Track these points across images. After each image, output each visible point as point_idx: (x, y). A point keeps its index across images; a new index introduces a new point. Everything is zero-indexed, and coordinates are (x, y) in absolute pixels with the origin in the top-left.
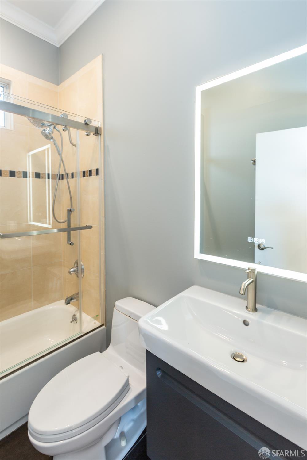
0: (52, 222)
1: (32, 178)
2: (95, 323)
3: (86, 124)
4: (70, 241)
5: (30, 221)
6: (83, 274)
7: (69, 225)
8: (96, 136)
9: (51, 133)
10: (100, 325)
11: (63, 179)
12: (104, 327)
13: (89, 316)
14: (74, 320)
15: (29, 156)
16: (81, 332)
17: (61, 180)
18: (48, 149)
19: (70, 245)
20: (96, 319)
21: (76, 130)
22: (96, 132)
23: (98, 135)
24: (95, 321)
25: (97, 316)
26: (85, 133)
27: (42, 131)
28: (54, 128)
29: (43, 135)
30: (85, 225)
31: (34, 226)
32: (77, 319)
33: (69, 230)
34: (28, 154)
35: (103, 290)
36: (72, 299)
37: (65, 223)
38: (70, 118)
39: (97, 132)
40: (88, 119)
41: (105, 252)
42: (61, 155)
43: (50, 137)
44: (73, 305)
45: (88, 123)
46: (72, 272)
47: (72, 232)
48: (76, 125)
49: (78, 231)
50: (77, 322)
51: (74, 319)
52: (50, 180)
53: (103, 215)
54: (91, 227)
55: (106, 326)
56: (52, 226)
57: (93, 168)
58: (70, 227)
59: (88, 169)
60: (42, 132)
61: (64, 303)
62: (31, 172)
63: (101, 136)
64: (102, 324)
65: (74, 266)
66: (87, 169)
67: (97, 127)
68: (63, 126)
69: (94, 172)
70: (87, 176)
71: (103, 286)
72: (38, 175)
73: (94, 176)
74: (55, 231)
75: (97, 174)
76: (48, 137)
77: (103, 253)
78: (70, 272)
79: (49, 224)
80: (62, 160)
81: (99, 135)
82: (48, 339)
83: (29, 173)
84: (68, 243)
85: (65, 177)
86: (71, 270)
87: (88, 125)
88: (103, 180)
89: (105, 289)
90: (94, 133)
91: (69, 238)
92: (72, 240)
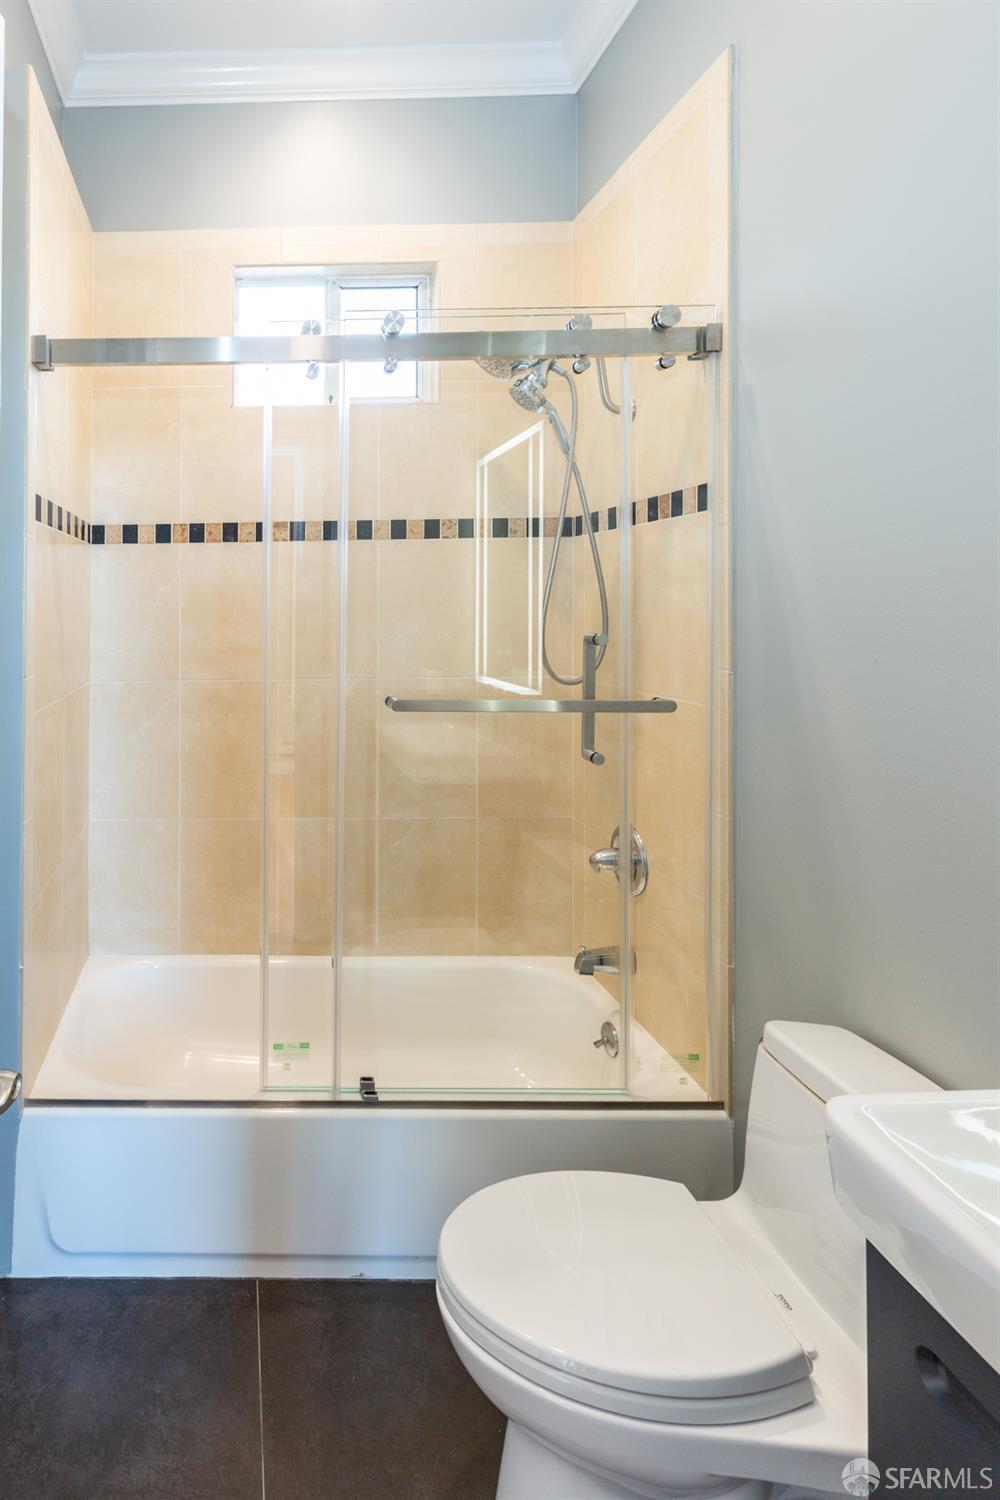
0: (544, 679)
1: (489, 537)
2: (683, 1081)
3: (660, 328)
4: (593, 750)
5: (481, 673)
6: (643, 881)
7: (590, 692)
8: (700, 362)
9: (538, 385)
10: (706, 1100)
11: (579, 532)
12: (722, 1114)
13: (661, 1048)
14: (608, 1041)
15: (482, 468)
16: (625, 1089)
17: (574, 538)
18: (536, 437)
19: (590, 763)
20: (688, 1070)
21: (623, 358)
22: (698, 348)
23: (707, 356)
24: (685, 1075)
25: (695, 1057)
26: (654, 360)
27: (512, 386)
28: (550, 367)
29: (515, 398)
30: (648, 697)
31: (490, 688)
32: (617, 1042)
33: (589, 707)
34: (479, 464)
35: (720, 962)
36: (601, 962)
37: (578, 685)
38: (599, 324)
39: (704, 345)
40: (664, 308)
41: (733, 813)
42: (570, 452)
43: (537, 400)
44: (604, 984)
45: (666, 323)
46: (601, 862)
47: (598, 716)
48: (622, 343)
49: (622, 715)
50: (616, 1054)
51: (607, 1039)
52: (541, 538)
53: (727, 665)
54: (670, 707)
55: (731, 1115)
56: (543, 692)
57: (688, 486)
58: (594, 698)
59: (669, 490)
60: (512, 392)
61: (573, 964)
62: (486, 518)
63: (718, 357)
64: (716, 1100)
65: (612, 845)
66: (663, 489)
67: (701, 328)
68: (575, 356)
69: (690, 500)
70: (666, 517)
71: (720, 949)
72: (501, 528)
73: (690, 516)
74: (552, 705)
75: (702, 505)
76: (528, 402)
77: (721, 814)
78: (592, 862)
79: (535, 687)
80: (574, 469)
81: (715, 354)
82: (517, 1069)
83: (482, 520)
84: (584, 755)
85: (586, 525)
86: (599, 856)
87: (668, 330)
88: (726, 527)
89: (730, 963)
90: (691, 353)
91: (588, 738)
92: (601, 746)
